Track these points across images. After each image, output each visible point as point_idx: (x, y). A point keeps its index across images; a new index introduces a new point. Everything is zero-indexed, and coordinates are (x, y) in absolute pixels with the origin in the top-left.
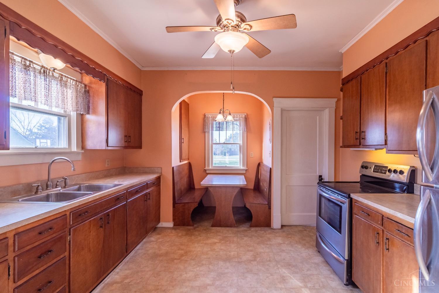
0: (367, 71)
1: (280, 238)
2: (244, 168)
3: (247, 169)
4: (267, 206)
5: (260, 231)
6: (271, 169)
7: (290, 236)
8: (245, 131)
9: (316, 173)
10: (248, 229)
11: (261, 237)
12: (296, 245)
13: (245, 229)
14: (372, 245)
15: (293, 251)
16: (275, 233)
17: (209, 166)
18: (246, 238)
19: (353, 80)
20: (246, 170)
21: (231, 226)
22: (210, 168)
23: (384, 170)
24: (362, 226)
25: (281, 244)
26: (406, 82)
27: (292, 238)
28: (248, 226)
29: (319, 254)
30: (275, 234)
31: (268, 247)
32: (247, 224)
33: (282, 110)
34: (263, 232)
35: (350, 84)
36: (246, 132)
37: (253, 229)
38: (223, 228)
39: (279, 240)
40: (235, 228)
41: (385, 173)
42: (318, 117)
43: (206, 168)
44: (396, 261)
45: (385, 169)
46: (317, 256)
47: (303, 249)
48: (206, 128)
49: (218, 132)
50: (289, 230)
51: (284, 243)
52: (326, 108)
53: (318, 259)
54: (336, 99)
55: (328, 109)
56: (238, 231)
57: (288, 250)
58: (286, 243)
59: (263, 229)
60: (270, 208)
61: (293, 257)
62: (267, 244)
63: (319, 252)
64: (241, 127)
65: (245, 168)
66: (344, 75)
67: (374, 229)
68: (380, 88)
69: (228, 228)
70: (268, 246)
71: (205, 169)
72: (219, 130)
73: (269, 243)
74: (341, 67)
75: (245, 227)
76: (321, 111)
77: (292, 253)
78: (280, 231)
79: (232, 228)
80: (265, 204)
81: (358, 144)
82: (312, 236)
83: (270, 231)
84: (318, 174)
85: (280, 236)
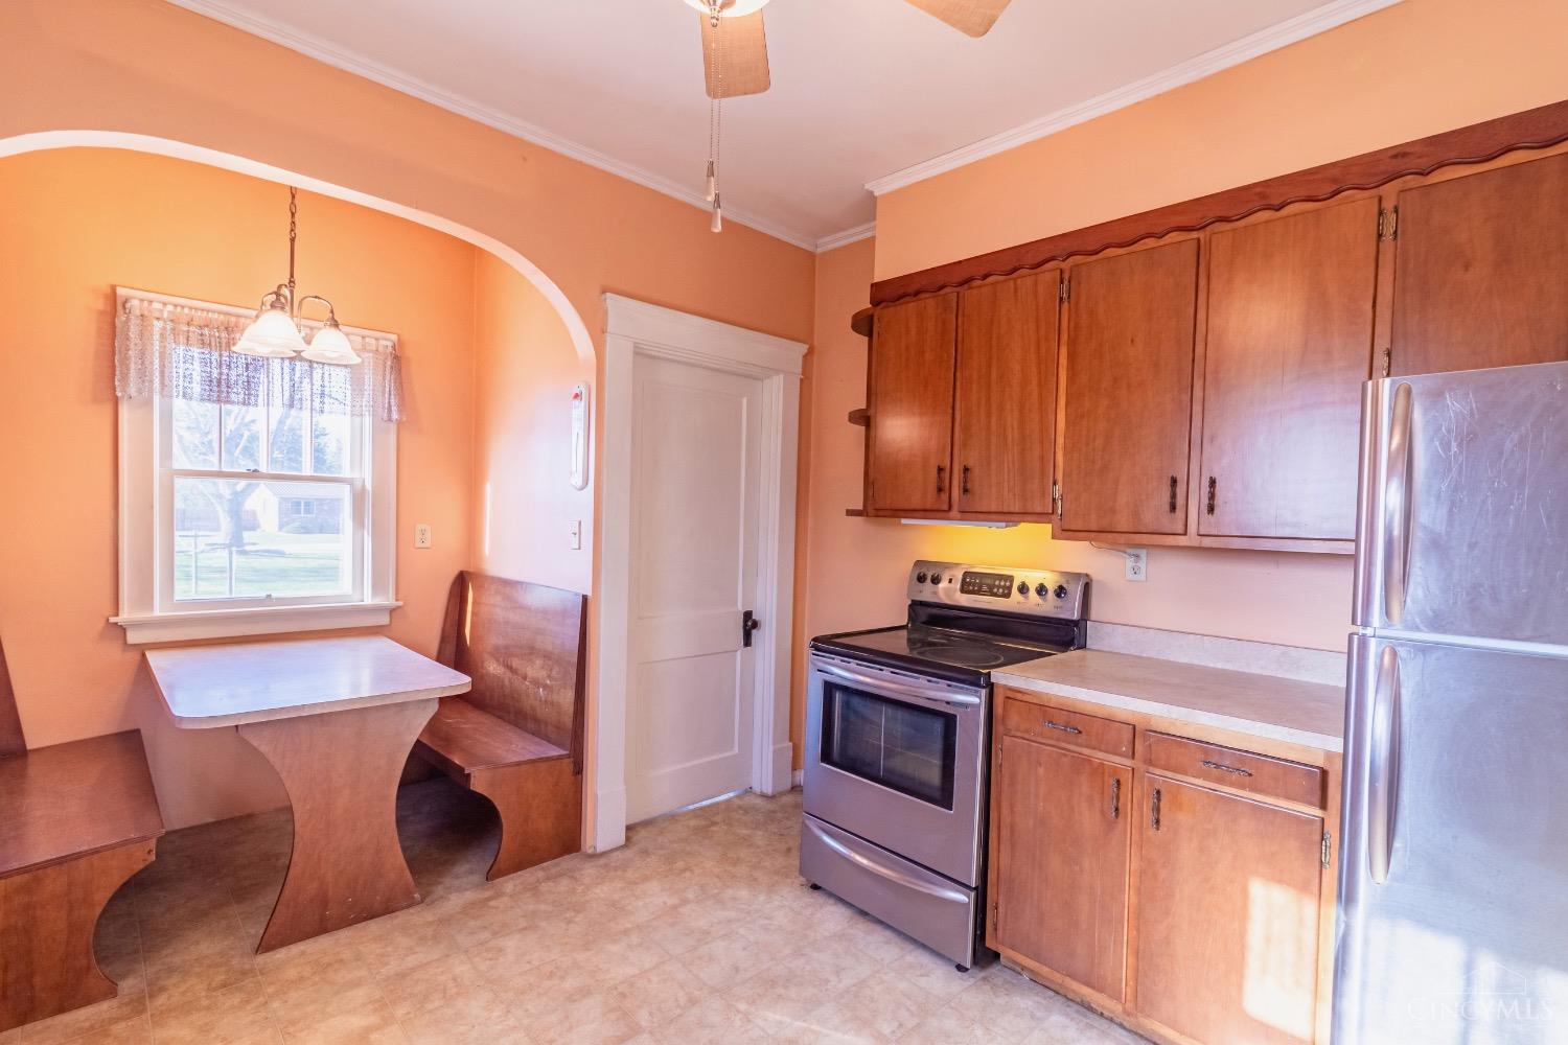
0: (985, 277)
1: (653, 886)
2: (380, 601)
3: (400, 603)
4: (567, 766)
5: (549, 883)
6: (585, 599)
7: (680, 864)
8: (390, 420)
9: (736, 603)
10: (488, 894)
11: (578, 912)
12: (730, 892)
13: (469, 896)
14: (1088, 820)
15: (739, 920)
16: (616, 869)
17: (145, 598)
18: (511, 943)
19: (923, 296)
20: (392, 611)
21: (388, 909)
22: (158, 612)
23: (999, 587)
24: (1041, 770)
25: (674, 907)
26: (1132, 341)
27: (697, 871)
28: (477, 878)
29: (818, 897)
30: (619, 873)
31: (640, 945)
32: (461, 868)
33: (640, 354)
34: (564, 885)
35: (911, 307)
36: (393, 427)
37: (509, 884)
38: (344, 935)
39: (653, 897)
40: (411, 910)
41: (1007, 595)
42: (745, 401)
43: (125, 616)
44: (1186, 851)
45: (1002, 583)
46: (821, 907)
47: (762, 898)
48: (125, 377)
49: (217, 406)
50: (660, 839)
51: (685, 902)
52: (777, 371)
53: (832, 918)
54: (804, 348)
55: (782, 376)
56: (445, 921)
57: (720, 923)
58: (690, 895)
59: (553, 871)
60: (578, 769)
61: (757, 943)
62: (626, 932)
63: (815, 887)
64: (366, 400)
65: (388, 600)
66: (882, 273)
67: (1099, 770)
68: (1038, 341)
69: (374, 927)
70: (635, 939)
71: (113, 620)
72: (219, 401)
73: (628, 925)
74: (820, 241)
75: (460, 890)
76: (755, 378)
77: (742, 931)
78: (628, 853)
79: (401, 918)
80: (560, 758)
81: (946, 507)
82: (749, 836)
83: (589, 870)
84: (741, 608)
85: (646, 879)
